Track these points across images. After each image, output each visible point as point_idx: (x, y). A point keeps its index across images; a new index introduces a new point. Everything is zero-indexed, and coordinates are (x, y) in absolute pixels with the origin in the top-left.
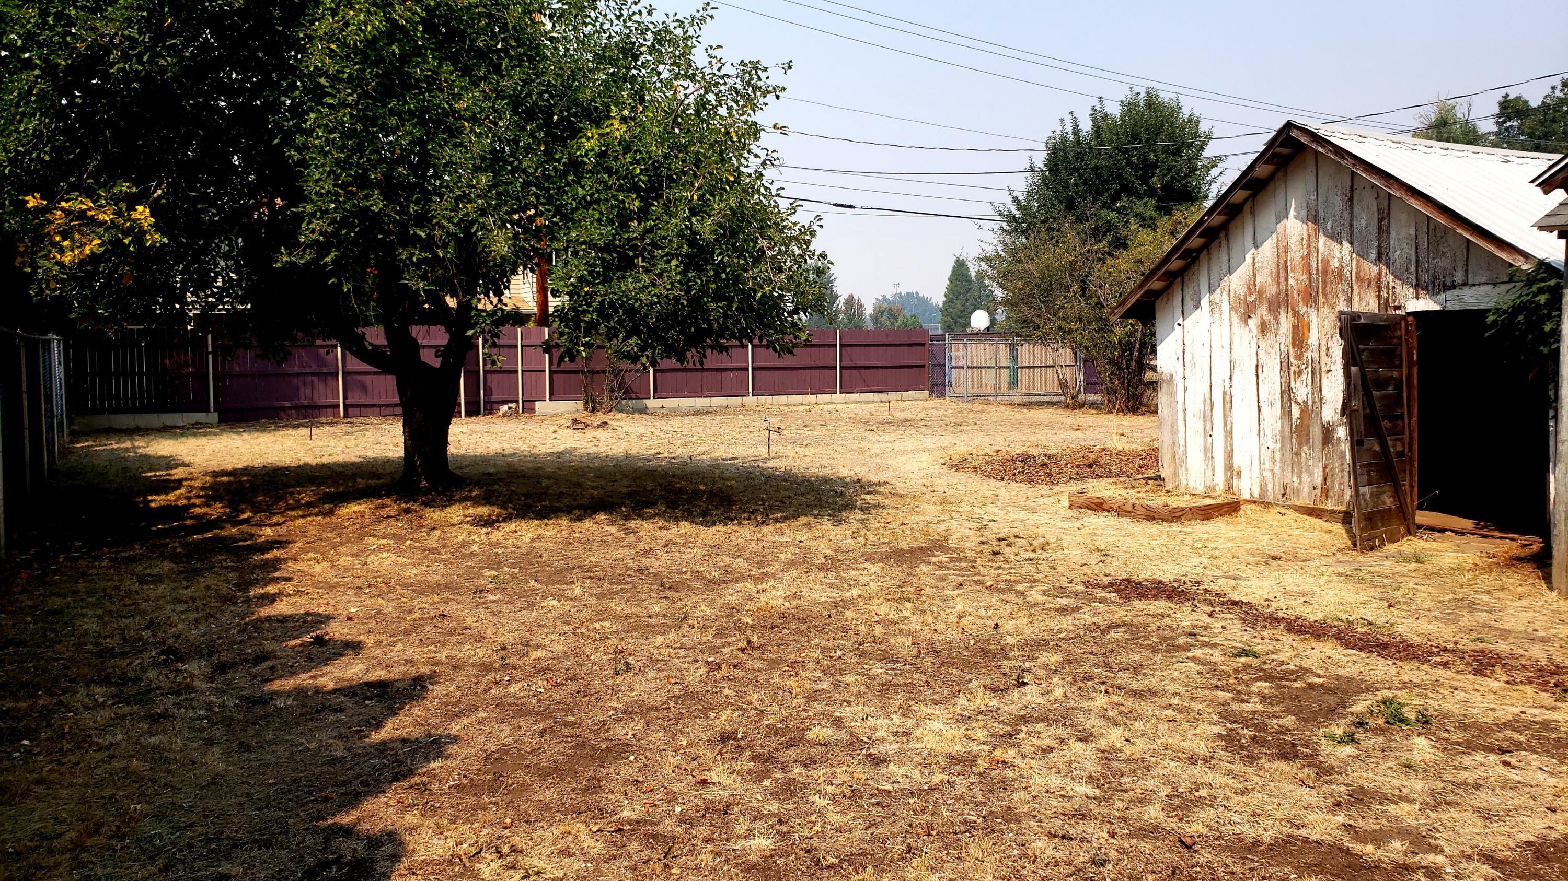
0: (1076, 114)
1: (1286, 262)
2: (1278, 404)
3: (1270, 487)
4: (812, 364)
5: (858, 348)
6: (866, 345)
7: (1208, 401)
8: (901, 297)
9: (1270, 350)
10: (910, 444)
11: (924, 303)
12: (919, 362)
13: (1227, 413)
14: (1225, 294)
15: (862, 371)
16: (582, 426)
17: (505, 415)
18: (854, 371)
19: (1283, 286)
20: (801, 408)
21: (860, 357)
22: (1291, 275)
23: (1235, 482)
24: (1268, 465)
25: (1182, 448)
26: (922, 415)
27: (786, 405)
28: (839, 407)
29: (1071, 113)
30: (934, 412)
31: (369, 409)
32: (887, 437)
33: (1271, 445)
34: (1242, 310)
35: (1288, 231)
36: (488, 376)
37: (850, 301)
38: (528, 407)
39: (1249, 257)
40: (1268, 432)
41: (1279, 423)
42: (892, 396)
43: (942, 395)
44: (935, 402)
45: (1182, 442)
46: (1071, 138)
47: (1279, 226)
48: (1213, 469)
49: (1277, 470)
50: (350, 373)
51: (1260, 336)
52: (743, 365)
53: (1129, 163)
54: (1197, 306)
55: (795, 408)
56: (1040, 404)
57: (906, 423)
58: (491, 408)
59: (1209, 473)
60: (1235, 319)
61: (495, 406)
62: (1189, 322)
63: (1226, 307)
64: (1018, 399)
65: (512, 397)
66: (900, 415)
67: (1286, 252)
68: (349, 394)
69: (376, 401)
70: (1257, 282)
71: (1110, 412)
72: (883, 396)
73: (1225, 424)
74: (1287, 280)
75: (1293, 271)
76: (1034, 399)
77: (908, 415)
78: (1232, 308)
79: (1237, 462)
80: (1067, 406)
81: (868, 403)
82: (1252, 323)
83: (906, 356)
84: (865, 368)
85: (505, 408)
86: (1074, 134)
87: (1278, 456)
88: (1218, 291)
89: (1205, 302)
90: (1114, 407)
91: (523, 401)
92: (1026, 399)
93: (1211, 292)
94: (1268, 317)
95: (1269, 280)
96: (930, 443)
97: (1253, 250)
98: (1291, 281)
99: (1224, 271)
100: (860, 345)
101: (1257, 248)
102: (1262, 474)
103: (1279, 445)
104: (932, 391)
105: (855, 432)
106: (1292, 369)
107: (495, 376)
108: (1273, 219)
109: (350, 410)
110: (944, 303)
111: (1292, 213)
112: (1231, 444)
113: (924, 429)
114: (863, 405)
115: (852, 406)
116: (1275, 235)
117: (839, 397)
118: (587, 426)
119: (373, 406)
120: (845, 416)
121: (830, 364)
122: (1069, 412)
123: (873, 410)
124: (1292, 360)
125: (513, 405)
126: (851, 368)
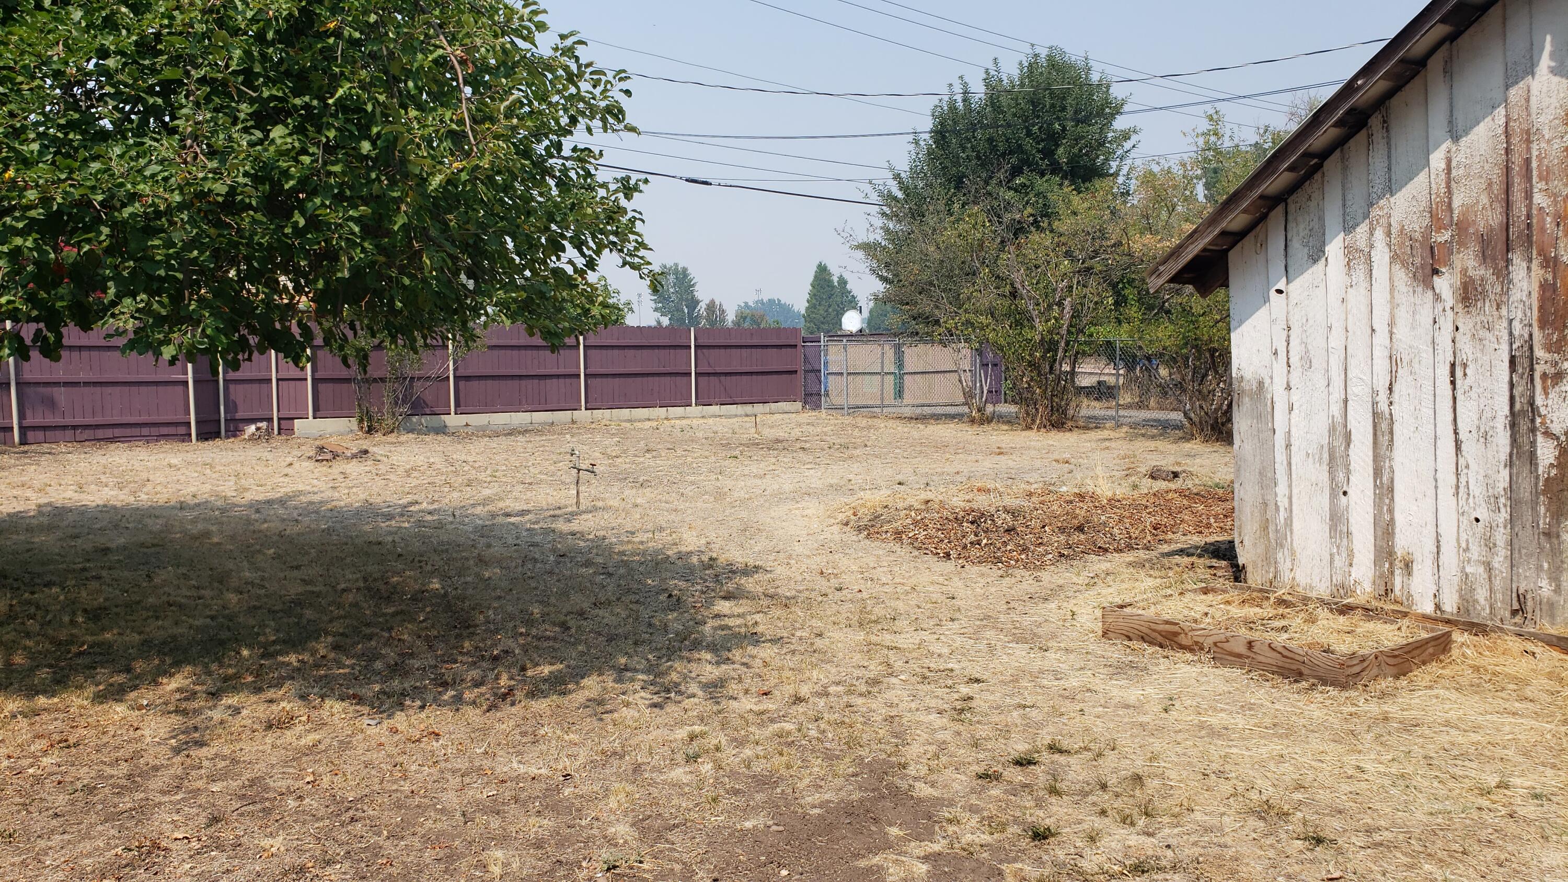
0: (966, 79)
1: (1528, 161)
2: (1503, 439)
3: (1481, 595)
4: (662, 370)
5: (717, 351)
6: (726, 347)
7: (1340, 428)
8: (763, 303)
9: (1483, 333)
10: (786, 481)
11: (786, 309)
12: (789, 368)
13: (1383, 450)
14: (1379, 234)
15: (723, 378)
16: (329, 456)
17: (253, 439)
18: (712, 378)
19: (1519, 209)
20: (647, 424)
21: (721, 361)
22: (1538, 185)
23: (1398, 581)
24: (1476, 552)
25: (1282, 514)
26: (796, 433)
27: (629, 421)
28: (695, 422)
29: (961, 77)
30: (811, 429)
31: (58, 433)
32: (754, 468)
33: (1482, 513)
34: (1418, 261)
35: (1534, 101)
36: (232, 387)
37: (711, 307)
38: (286, 427)
39: (1437, 160)
40: (1477, 490)
41: (1505, 473)
42: (759, 408)
43: (817, 407)
44: (809, 416)
45: (1283, 502)
46: (960, 105)
47: (1513, 91)
48: (1351, 554)
49: (1499, 561)
50: (29, 384)
51: (1459, 307)
52: (572, 371)
53: (1029, 134)
54: (1317, 254)
55: (639, 425)
56: (937, 418)
57: (778, 445)
58: (234, 430)
59: (1339, 562)
60: (1402, 276)
61: (241, 425)
62: (1298, 287)
63: (1381, 256)
64: (908, 412)
65: (265, 414)
66: (769, 433)
67: (1529, 141)
68: (29, 413)
69: (68, 421)
70: (1457, 203)
71: (1028, 428)
72: (748, 408)
73: (1377, 473)
74: (1529, 195)
75: (1546, 178)
76: (927, 410)
77: (781, 434)
78: (1394, 258)
79: (1402, 542)
80: (973, 421)
81: (730, 417)
82: (1445, 284)
83: (775, 361)
84: (726, 374)
85: (252, 428)
86: (964, 100)
87: (1501, 537)
88: (1363, 229)
89: (1335, 248)
90: (1033, 421)
91: (279, 419)
92: (919, 411)
93: (1348, 228)
94: (1478, 271)
95: (1484, 199)
96: (815, 478)
97: (1448, 144)
98: (1539, 199)
99: (1378, 189)
100: (719, 347)
101: (1456, 139)
102: (1463, 570)
103: (1504, 515)
104: (805, 403)
105: (712, 459)
106: (1539, 369)
107: (240, 387)
108: (1497, 79)
109: (31, 435)
110: (807, 309)
111: (1545, 62)
112: (1391, 511)
113: (801, 454)
114: (724, 420)
115: (711, 421)
116: (1501, 111)
117: (694, 410)
118: (335, 456)
119: (64, 427)
120: (700, 434)
121: (682, 369)
122: (975, 427)
123: (736, 426)
124: (1539, 353)
125: (263, 425)
126: (709, 374)
